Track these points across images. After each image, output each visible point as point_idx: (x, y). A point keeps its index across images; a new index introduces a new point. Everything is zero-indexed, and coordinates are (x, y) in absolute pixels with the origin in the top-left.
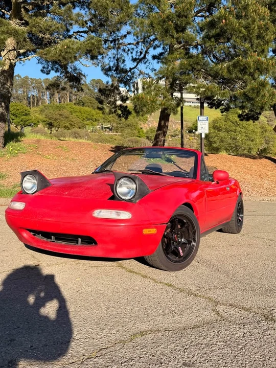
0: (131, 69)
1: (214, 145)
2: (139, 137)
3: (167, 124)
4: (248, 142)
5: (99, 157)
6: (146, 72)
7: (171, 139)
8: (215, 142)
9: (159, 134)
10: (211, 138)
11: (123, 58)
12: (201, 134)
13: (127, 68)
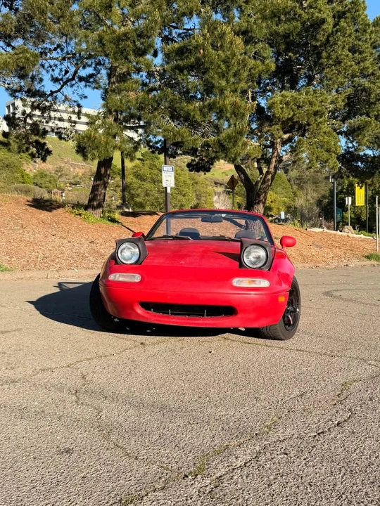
0: (52, 93)
1: (138, 200)
3: (108, 172)
4: (180, 197)
5: (16, 215)
6: (74, 99)
7: (71, 188)
8: (138, 195)
9: (98, 185)
10: (133, 189)
11: (40, 76)
12: (166, 188)
13: (45, 90)
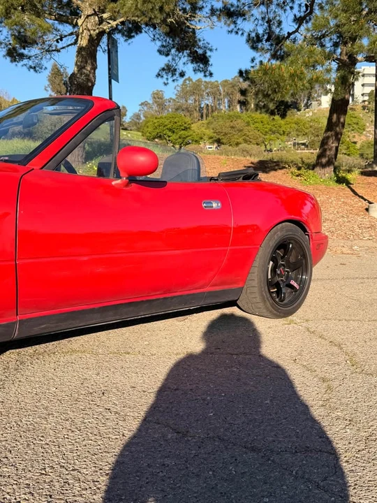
0: (289, 34)
2: (349, 155)
3: (342, 120)
9: (328, 138)
11: (278, 18)
13: (284, 33)
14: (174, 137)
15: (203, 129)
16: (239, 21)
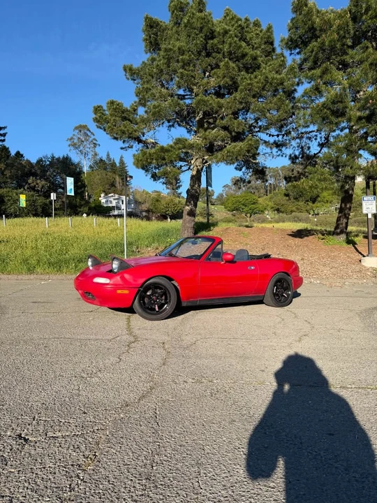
0: (315, 154)
9: (340, 217)
11: (308, 145)
12: (367, 214)
13: (312, 154)
14: (246, 209)
15: (267, 202)
16: (284, 149)
